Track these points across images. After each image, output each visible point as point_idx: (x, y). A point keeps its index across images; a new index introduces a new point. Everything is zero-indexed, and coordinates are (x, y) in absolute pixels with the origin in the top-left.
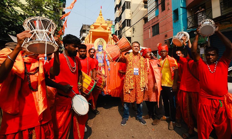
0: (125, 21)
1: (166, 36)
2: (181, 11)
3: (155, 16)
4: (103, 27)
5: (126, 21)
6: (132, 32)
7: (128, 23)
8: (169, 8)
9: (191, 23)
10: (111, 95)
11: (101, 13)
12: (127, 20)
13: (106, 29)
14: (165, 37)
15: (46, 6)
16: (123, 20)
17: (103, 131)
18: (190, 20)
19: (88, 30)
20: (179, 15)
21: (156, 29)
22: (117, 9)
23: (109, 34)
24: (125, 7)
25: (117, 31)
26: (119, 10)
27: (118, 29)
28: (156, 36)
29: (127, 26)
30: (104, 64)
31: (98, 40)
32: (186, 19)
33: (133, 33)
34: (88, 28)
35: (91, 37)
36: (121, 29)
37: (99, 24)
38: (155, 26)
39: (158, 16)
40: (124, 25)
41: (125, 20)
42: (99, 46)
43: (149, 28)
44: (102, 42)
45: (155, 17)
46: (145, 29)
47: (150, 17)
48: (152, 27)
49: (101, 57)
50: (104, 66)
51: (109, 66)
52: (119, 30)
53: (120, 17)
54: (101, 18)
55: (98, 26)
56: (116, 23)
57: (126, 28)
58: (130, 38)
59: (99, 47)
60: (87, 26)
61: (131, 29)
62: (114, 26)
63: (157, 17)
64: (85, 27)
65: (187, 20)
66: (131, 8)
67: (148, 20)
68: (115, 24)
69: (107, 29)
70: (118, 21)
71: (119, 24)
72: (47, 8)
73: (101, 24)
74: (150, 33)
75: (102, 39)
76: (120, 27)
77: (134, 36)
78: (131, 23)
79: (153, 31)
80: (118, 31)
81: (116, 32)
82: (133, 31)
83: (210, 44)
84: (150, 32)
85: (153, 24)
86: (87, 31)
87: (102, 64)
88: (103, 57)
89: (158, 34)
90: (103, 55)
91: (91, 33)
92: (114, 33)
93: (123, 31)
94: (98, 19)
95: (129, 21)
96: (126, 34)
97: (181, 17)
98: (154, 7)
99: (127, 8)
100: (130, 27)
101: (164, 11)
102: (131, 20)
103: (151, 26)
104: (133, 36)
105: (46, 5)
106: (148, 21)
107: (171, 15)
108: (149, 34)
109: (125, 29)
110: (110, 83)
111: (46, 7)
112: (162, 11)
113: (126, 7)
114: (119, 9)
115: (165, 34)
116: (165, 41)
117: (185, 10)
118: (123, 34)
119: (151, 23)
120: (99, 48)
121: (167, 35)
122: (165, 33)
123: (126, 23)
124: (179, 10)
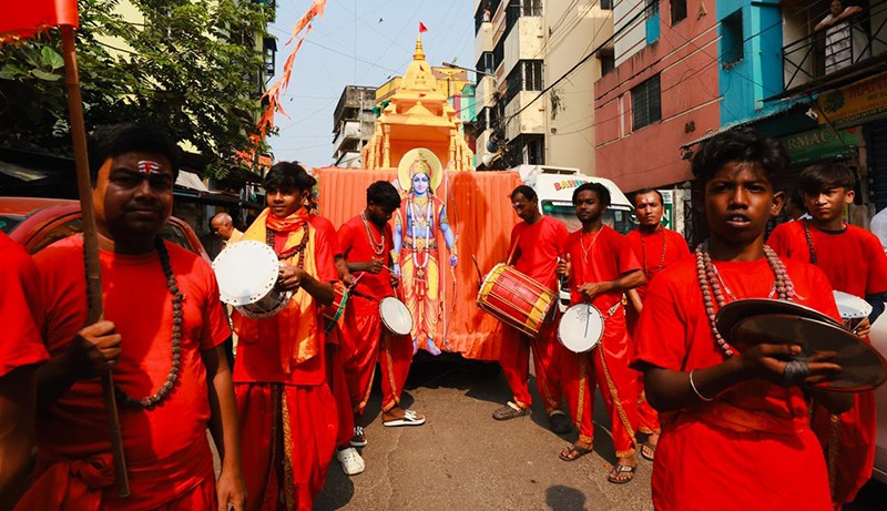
0: (517, 68)
1: (690, 128)
2: (754, 21)
3: (644, 44)
4: (427, 105)
5: (524, 66)
6: (550, 115)
7: (530, 74)
8: (701, 9)
9: (799, 68)
10: (459, 353)
11: (419, 52)
12: (529, 62)
13: (440, 113)
14: (687, 132)
15: (213, 27)
16: (508, 64)
17: (433, 463)
18: (797, 56)
19: (365, 108)
20: (745, 37)
21: (647, 98)
22: (486, 17)
23: (452, 132)
24: (519, 8)
25: (488, 110)
26: (496, 21)
27: (488, 102)
28: (649, 129)
29: (529, 88)
30: (436, 241)
31: (412, 156)
32: (779, 52)
33: (554, 117)
34: (367, 98)
35: (387, 144)
36: (501, 101)
37: (415, 96)
38: (643, 84)
39: (657, 42)
40: (514, 84)
41: (521, 62)
42: (418, 176)
43: (620, 97)
44: (425, 161)
45: (643, 50)
46: (602, 100)
47: (624, 49)
48: (633, 90)
49: (425, 218)
50: (435, 250)
51: (454, 250)
52: (495, 107)
53: (498, 53)
54: (421, 69)
55: (412, 104)
56: (479, 77)
57: (525, 96)
58: (541, 137)
59: (418, 180)
60: (362, 94)
61: (546, 100)
62: (474, 87)
63: (653, 46)
64: (353, 98)
65: (783, 57)
66: (543, 12)
67: (614, 61)
68: (478, 82)
69: (445, 114)
70: (489, 66)
71: (495, 83)
72: (215, 35)
73: (422, 95)
74: (622, 116)
75: (426, 152)
76: (496, 95)
77: (558, 132)
78: (544, 76)
79: (635, 110)
80: (491, 109)
81: (482, 115)
82: (554, 107)
83: (867, 161)
84: (622, 112)
85: (637, 81)
86: (361, 113)
87: (428, 242)
88: (431, 217)
89: (656, 120)
90: (430, 210)
91: (387, 128)
92: (475, 120)
93: (510, 109)
94: (411, 74)
95: (535, 66)
96: (523, 123)
97: (754, 47)
98: (642, 6)
99: (528, 13)
100: (539, 92)
101: (682, 25)
102: (542, 61)
103: (629, 85)
104: (554, 130)
105: (212, 23)
106: (617, 64)
107: (711, 39)
108: (618, 122)
109: (519, 101)
110: (458, 309)
111: (210, 31)
112: (673, 24)
113: (522, 10)
114: (491, 17)
115: (688, 121)
116: (686, 148)
117: (772, 15)
118: (512, 124)
119: (626, 73)
120: (416, 184)
121: (693, 123)
122: (685, 117)
123: (521, 75)
124: (744, 17)
